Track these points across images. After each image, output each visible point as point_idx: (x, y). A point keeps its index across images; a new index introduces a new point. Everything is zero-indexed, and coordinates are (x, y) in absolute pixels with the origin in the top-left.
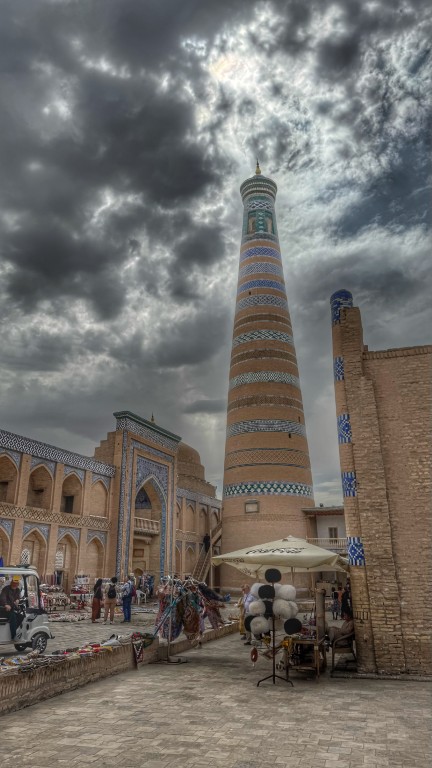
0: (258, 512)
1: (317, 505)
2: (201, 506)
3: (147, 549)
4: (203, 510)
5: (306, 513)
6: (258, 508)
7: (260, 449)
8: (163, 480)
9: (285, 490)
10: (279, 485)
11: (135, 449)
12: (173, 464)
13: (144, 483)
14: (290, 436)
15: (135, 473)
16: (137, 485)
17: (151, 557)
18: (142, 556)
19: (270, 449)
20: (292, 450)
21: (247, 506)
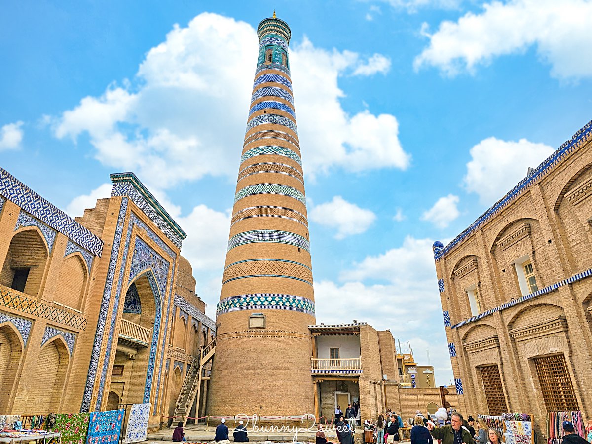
0: (263, 327)
1: (318, 323)
2: (193, 321)
3: (128, 365)
4: (194, 325)
6: (264, 323)
7: (270, 260)
8: (162, 277)
9: (294, 305)
10: (288, 300)
11: (134, 226)
12: (175, 262)
13: (140, 274)
14: (299, 251)
15: (130, 257)
16: (131, 274)
17: (133, 376)
18: (121, 375)
19: (280, 261)
20: (301, 264)
21: (251, 320)
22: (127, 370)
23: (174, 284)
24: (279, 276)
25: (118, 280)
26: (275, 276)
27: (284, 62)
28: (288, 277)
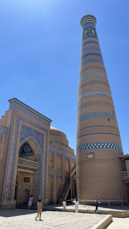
0: (94, 158)
5: (119, 158)
7: (93, 126)
8: (40, 140)
9: (108, 146)
10: (104, 144)
11: (20, 120)
12: (47, 133)
13: (26, 139)
14: (109, 120)
15: (19, 133)
16: (21, 140)
17: (34, 182)
18: (29, 182)
19: (99, 126)
20: (110, 126)
21: (88, 156)
22: (31, 180)
23: (48, 142)
24: (99, 133)
25: (14, 143)
26: (97, 133)
27: (94, 33)
28: (103, 133)
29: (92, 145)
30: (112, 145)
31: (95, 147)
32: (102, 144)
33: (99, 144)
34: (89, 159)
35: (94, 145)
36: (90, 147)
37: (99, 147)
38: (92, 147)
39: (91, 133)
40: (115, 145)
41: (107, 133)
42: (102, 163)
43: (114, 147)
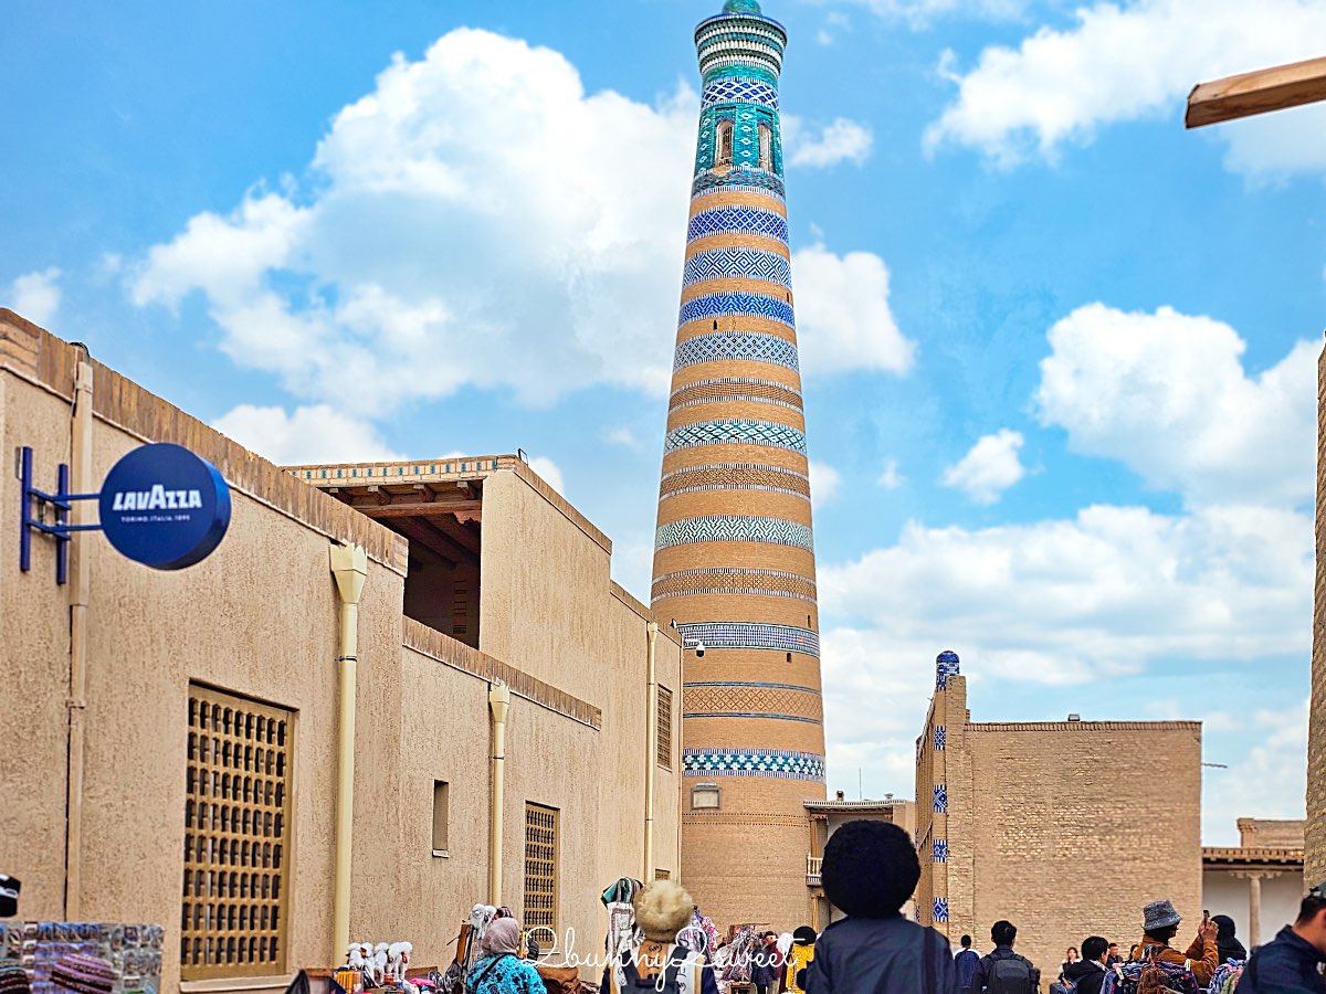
0: (718, 808)
1: (832, 797)
5: (811, 810)
6: (719, 801)
7: (728, 684)
10: (762, 758)
14: (789, 659)
19: (748, 684)
20: (791, 687)
21: (695, 796)
24: (747, 715)
26: (738, 715)
27: (766, 154)
28: (763, 716)
29: (715, 759)
30: (791, 761)
31: (728, 767)
32: (755, 759)
33: (742, 759)
34: (700, 811)
35: (722, 758)
36: (708, 766)
37: (742, 767)
38: (715, 767)
39: (716, 709)
40: (801, 762)
41: (777, 717)
42: (747, 828)
43: (797, 769)
